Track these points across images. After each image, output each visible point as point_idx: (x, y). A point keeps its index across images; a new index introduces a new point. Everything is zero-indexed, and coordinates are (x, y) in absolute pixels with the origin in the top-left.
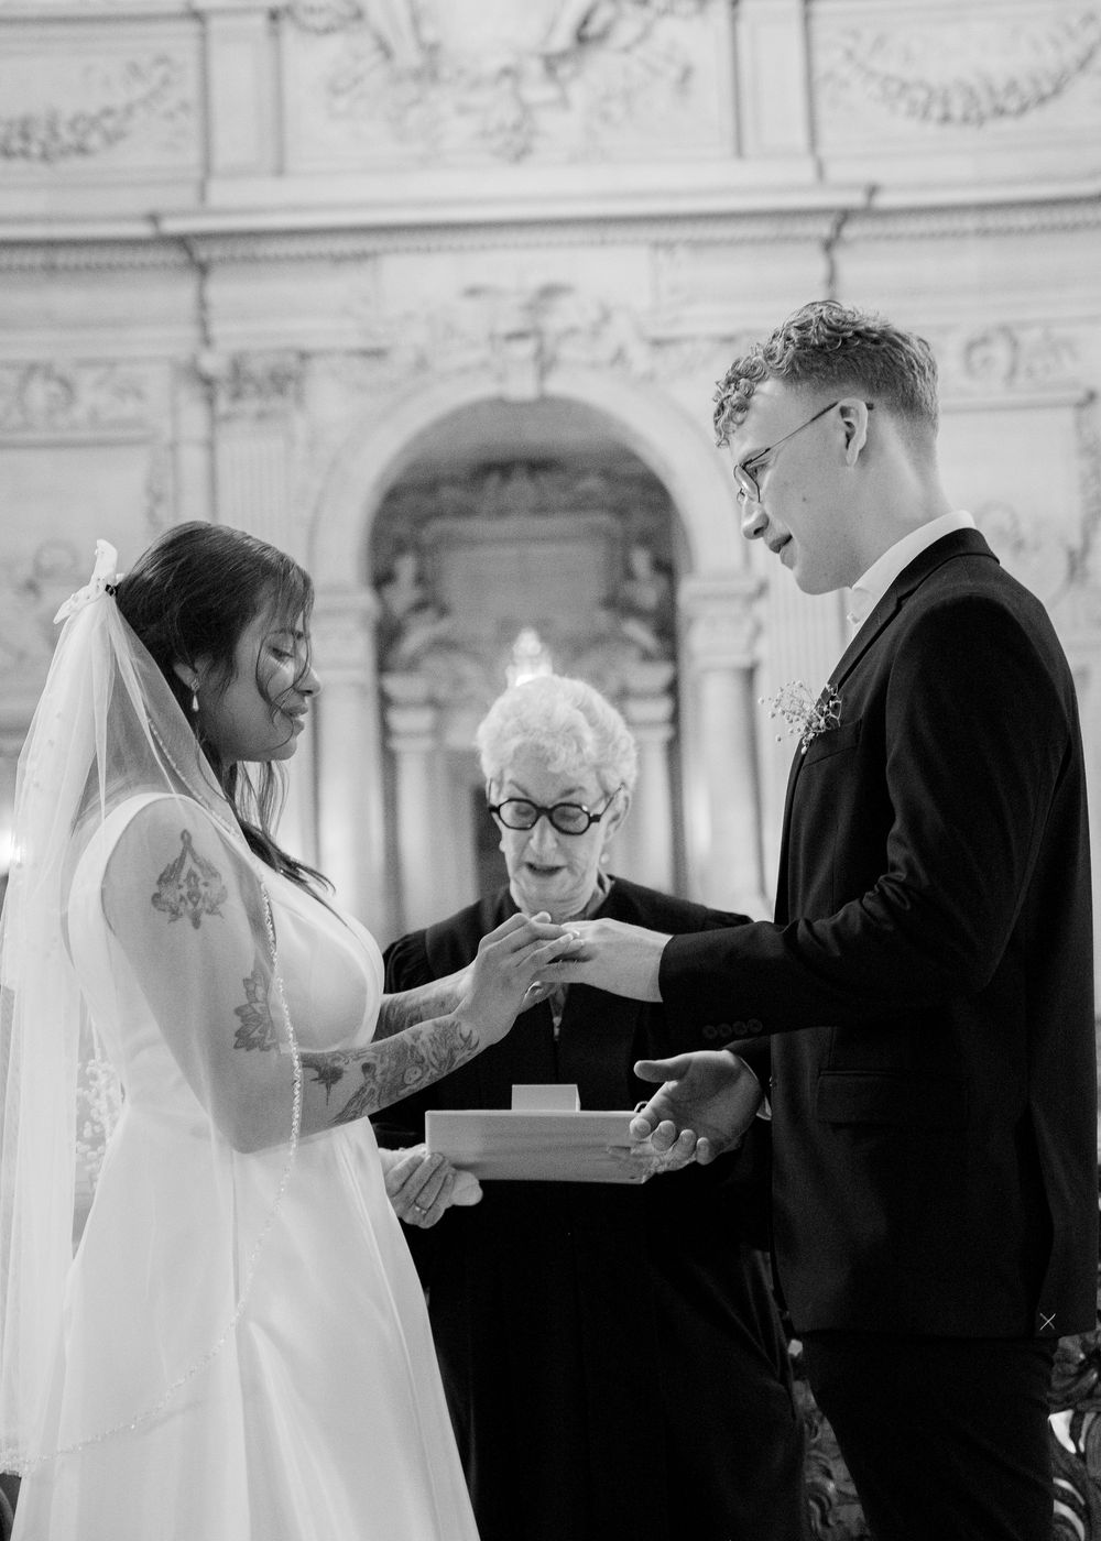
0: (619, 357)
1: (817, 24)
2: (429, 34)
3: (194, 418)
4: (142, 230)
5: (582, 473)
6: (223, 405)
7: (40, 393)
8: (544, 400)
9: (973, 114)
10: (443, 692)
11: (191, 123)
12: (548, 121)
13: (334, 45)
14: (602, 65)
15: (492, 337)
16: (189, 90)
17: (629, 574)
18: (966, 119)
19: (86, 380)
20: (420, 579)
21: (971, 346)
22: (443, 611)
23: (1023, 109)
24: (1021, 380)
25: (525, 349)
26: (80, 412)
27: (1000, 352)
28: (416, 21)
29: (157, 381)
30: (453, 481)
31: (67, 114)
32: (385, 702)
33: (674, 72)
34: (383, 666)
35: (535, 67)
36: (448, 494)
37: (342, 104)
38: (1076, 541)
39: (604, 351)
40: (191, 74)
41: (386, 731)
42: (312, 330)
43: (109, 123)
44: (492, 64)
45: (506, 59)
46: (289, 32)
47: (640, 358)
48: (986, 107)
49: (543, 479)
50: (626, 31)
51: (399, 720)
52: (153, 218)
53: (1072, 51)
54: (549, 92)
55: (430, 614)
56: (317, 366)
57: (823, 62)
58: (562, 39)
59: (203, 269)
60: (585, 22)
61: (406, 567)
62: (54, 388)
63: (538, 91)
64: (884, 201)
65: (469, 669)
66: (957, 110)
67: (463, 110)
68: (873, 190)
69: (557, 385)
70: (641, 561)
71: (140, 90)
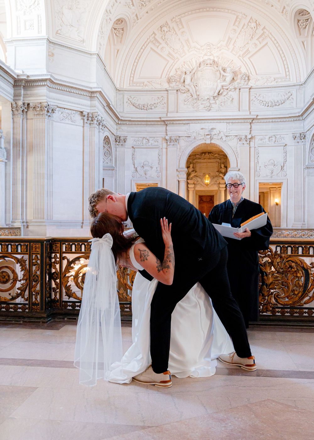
0: (222, 137)
1: (251, 92)
2: (198, 93)
3: (165, 145)
4: (159, 120)
5: (215, 154)
6: (168, 143)
7: (145, 141)
8: (211, 143)
9: (272, 106)
10: (195, 183)
11: (166, 105)
12: (213, 105)
13: (185, 95)
14: (221, 98)
15: (205, 135)
16: (165, 101)
17: (221, 168)
18: (271, 106)
19: (151, 139)
20: (193, 167)
21: (270, 138)
22: (196, 172)
23: (279, 105)
24: (276, 142)
25: (209, 137)
26: (150, 144)
27: (274, 139)
28: (196, 92)
29: (160, 140)
30: (198, 154)
31: (149, 104)
32: (188, 183)
33: (231, 99)
34: (187, 179)
35: (212, 98)
36: (197, 156)
37: (186, 103)
38: (283, 165)
39: (220, 137)
40: (166, 99)
41: (188, 187)
42: (180, 134)
43: (155, 105)
44: (207, 98)
45: (209, 97)
46: (179, 93)
47: (224, 138)
48: (274, 105)
49: (210, 154)
50: (225, 93)
51: (189, 186)
52: (160, 118)
53: (287, 97)
54: (214, 102)
55: (194, 172)
56: (181, 138)
57: (251, 98)
58: (216, 94)
59: (167, 125)
60: (219, 92)
61: (191, 166)
62: (147, 140)
63: (212, 101)
64: (258, 117)
65: (199, 180)
66: (270, 105)
67: (202, 104)
68: (257, 116)
69: (213, 142)
70: (223, 166)
71: (159, 101)
